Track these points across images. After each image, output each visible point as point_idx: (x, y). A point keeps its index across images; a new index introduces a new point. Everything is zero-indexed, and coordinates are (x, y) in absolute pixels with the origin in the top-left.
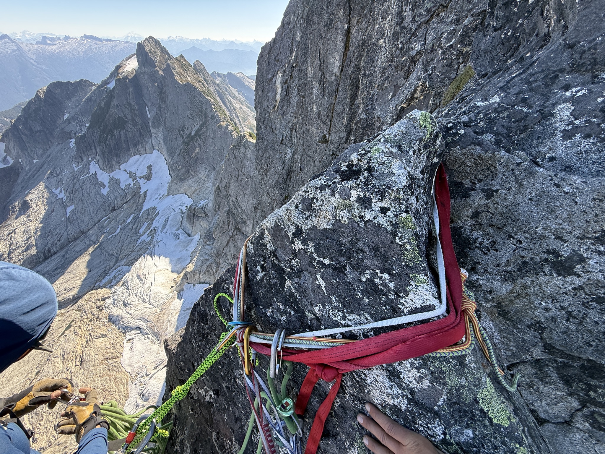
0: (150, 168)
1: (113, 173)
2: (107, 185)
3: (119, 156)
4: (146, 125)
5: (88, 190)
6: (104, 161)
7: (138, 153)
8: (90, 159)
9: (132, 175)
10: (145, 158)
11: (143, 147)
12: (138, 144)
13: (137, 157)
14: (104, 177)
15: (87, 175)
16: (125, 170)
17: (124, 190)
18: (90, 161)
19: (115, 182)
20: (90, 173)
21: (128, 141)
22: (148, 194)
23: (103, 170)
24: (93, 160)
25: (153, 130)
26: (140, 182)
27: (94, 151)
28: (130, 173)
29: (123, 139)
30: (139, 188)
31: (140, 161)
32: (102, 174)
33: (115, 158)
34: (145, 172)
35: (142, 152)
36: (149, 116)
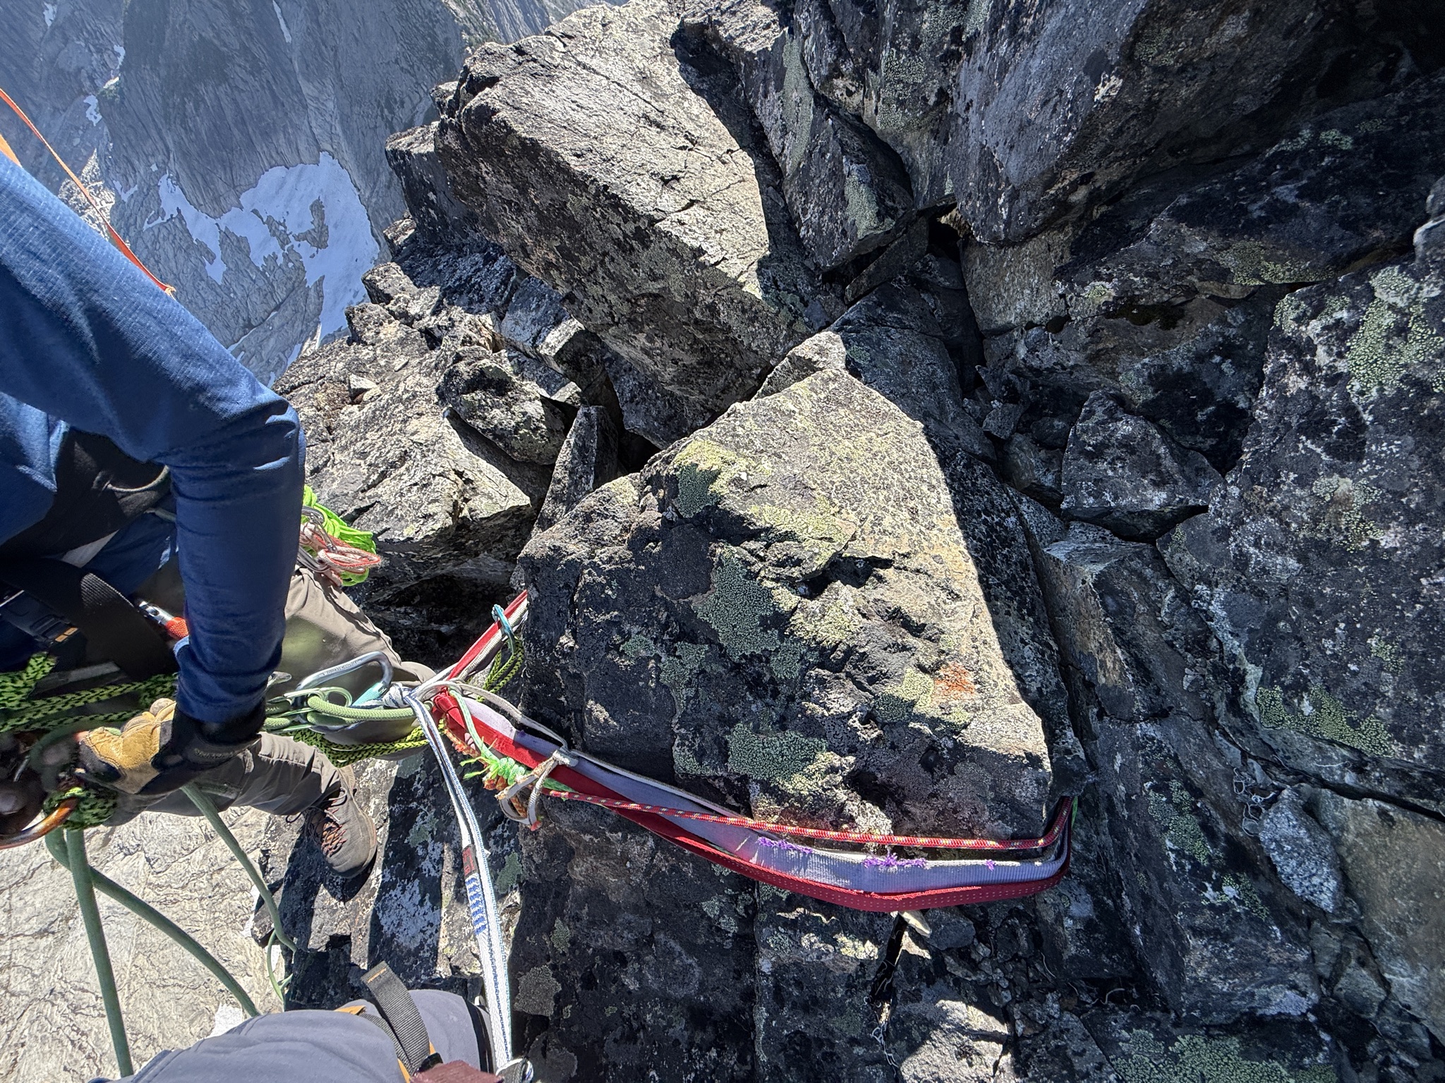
0: (317, 208)
1: (225, 216)
2: (218, 254)
3: (228, 166)
4: (283, 71)
5: (173, 264)
6: (192, 177)
7: (278, 159)
8: (154, 168)
9: (275, 228)
10: (300, 176)
11: (289, 142)
12: (276, 132)
13: (278, 172)
14: (203, 228)
15: (160, 220)
16: (255, 211)
17: (263, 273)
18: (158, 175)
19: (235, 245)
20: (164, 214)
21: (244, 122)
22: (327, 290)
23: (198, 206)
24: (162, 171)
25: (307, 89)
26: (301, 251)
27: (160, 145)
28: (270, 222)
29: (229, 114)
30: (301, 269)
31: (287, 187)
32: (197, 218)
33: (221, 173)
34: (308, 222)
35: (289, 157)
36: (288, 39)
